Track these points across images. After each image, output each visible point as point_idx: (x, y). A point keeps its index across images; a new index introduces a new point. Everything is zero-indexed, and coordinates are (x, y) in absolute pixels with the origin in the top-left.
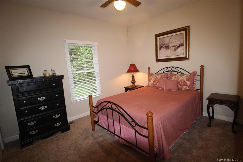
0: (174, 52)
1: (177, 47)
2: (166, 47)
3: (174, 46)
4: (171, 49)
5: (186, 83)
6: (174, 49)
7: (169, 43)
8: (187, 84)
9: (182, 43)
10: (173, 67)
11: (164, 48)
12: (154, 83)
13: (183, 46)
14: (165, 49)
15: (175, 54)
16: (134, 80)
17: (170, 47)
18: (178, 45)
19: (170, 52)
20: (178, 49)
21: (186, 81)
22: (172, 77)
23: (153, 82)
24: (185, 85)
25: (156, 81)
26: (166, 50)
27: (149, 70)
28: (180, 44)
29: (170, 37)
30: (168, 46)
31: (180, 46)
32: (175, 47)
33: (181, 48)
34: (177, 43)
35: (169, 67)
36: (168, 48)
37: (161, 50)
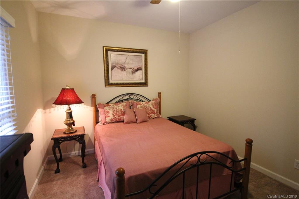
0: (131, 76)
1: (135, 70)
2: (120, 67)
3: (131, 69)
4: (127, 72)
5: (153, 111)
6: (131, 72)
7: (125, 63)
8: (155, 112)
9: (140, 66)
10: (132, 94)
11: (118, 68)
12: (116, 118)
13: (142, 71)
14: (119, 70)
15: (133, 78)
16: (72, 120)
17: (127, 69)
18: (136, 69)
19: (127, 75)
20: (136, 73)
21: (153, 109)
22: (138, 106)
23: (113, 116)
24: (153, 113)
25: (118, 114)
26: (121, 72)
27: (94, 99)
28: (138, 67)
29: (127, 56)
30: (123, 67)
31: (138, 69)
32: (133, 69)
33: (139, 72)
34: (135, 66)
35: (127, 94)
36: (123, 69)
37: (113, 70)
